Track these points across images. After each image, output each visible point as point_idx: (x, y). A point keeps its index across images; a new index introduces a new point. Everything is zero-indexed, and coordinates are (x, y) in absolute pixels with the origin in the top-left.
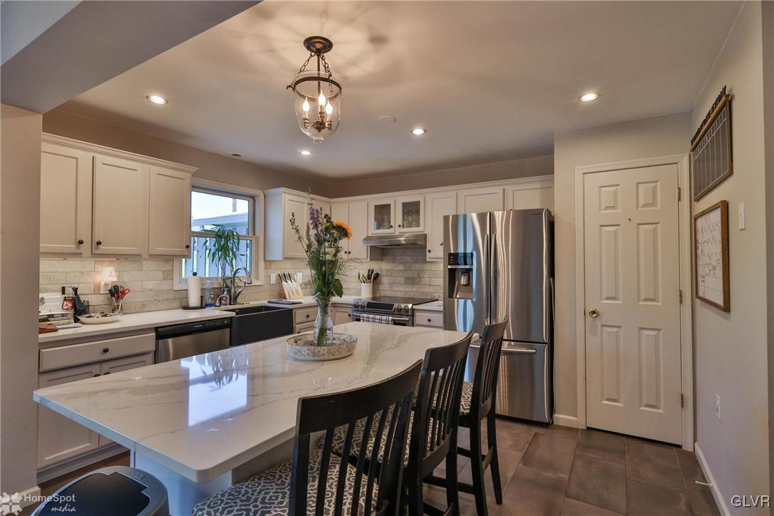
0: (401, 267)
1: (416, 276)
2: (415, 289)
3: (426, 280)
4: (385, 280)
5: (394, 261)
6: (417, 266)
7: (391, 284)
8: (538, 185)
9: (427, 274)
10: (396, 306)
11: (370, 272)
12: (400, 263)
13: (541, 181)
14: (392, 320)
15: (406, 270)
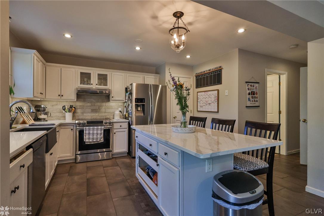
0: (89, 104)
1: (98, 108)
2: (97, 114)
3: (103, 110)
4: (79, 111)
5: (84, 101)
6: (99, 104)
7: (83, 113)
8: (153, 77)
9: (104, 108)
10: (104, 122)
11: (71, 107)
12: (88, 102)
13: (154, 76)
14: (104, 128)
15: (92, 105)
